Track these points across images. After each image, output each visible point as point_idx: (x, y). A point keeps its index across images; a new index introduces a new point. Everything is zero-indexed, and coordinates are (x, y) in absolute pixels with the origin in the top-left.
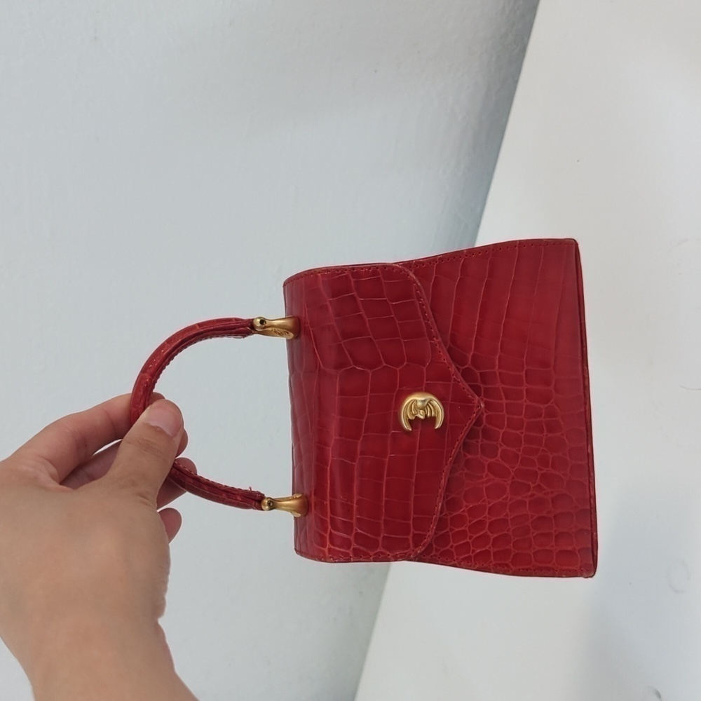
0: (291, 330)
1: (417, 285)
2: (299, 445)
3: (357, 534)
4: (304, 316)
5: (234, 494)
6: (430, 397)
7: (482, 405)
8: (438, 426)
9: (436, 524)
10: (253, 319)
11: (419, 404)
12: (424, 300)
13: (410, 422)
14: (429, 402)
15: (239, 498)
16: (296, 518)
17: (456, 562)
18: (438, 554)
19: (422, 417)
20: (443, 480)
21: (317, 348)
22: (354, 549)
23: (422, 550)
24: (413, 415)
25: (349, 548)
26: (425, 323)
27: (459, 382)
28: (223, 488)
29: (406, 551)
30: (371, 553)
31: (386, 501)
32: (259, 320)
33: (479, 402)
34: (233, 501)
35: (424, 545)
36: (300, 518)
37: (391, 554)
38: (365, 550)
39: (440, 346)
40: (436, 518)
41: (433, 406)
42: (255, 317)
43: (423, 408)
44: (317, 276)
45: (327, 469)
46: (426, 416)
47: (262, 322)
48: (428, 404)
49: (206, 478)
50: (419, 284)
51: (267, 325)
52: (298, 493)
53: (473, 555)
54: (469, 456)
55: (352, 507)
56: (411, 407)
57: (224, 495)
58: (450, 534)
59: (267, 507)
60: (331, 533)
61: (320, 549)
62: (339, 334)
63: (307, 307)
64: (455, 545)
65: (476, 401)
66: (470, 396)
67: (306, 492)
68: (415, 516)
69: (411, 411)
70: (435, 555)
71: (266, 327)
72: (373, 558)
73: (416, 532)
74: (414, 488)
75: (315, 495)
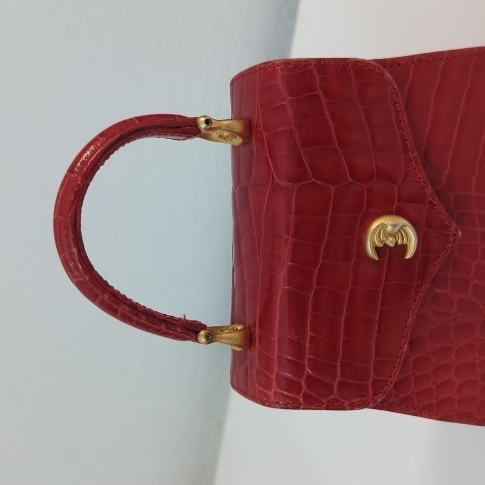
0: (240, 135)
1: (393, 87)
2: (242, 268)
3: (309, 376)
4: (256, 118)
5: (174, 324)
6: (402, 221)
7: (460, 233)
8: (409, 256)
9: (399, 369)
10: (197, 118)
11: (389, 228)
12: (400, 106)
13: (377, 249)
14: (402, 228)
15: (179, 330)
16: (234, 352)
17: (417, 411)
18: (398, 400)
19: (392, 245)
20: (411, 318)
21: (271, 157)
22: (304, 394)
23: (383, 398)
24: (381, 242)
25: (299, 393)
26: (400, 133)
27: (435, 206)
28: (162, 318)
29: (363, 399)
30: (325, 401)
31: (345, 341)
32: (203, 119)
33: (456, 230)
34: (171, 332)
35: (385, 392)
36: (239, 352)
37: (346, 402)
38: (317, 396)
39: (416, 162)
40: (400, 362)
41: (405, 232)
42: (199, 116)
43: (394, 235)
44: (275, 69)
45: (276, 299)
46: (396, 243)
47: (208, 122)
48: (399, 230)
49: (142, 305)
50: (396, 86)
51: (213, 126)
52: (239, 323)
53: (434, 402)
54: (438, 291)
55: (304, 345)
56: (380, 233)
57: (163, 326)
58: (412, 378)
59: (204, 340)
60: (278, 374)
61: (264, 392)
62: (298, 142)
63: (262, 107)
64: (416, 391)
65: (453, 229)
66: (446, 222)
67: (249, 322)
68: (377, 359)
69: (379, 237)
70: (394, 403)
71: (211, 129)
72: (327, 406)
73: (376, 378)
74: (377, 326)
75: (260, 327)
